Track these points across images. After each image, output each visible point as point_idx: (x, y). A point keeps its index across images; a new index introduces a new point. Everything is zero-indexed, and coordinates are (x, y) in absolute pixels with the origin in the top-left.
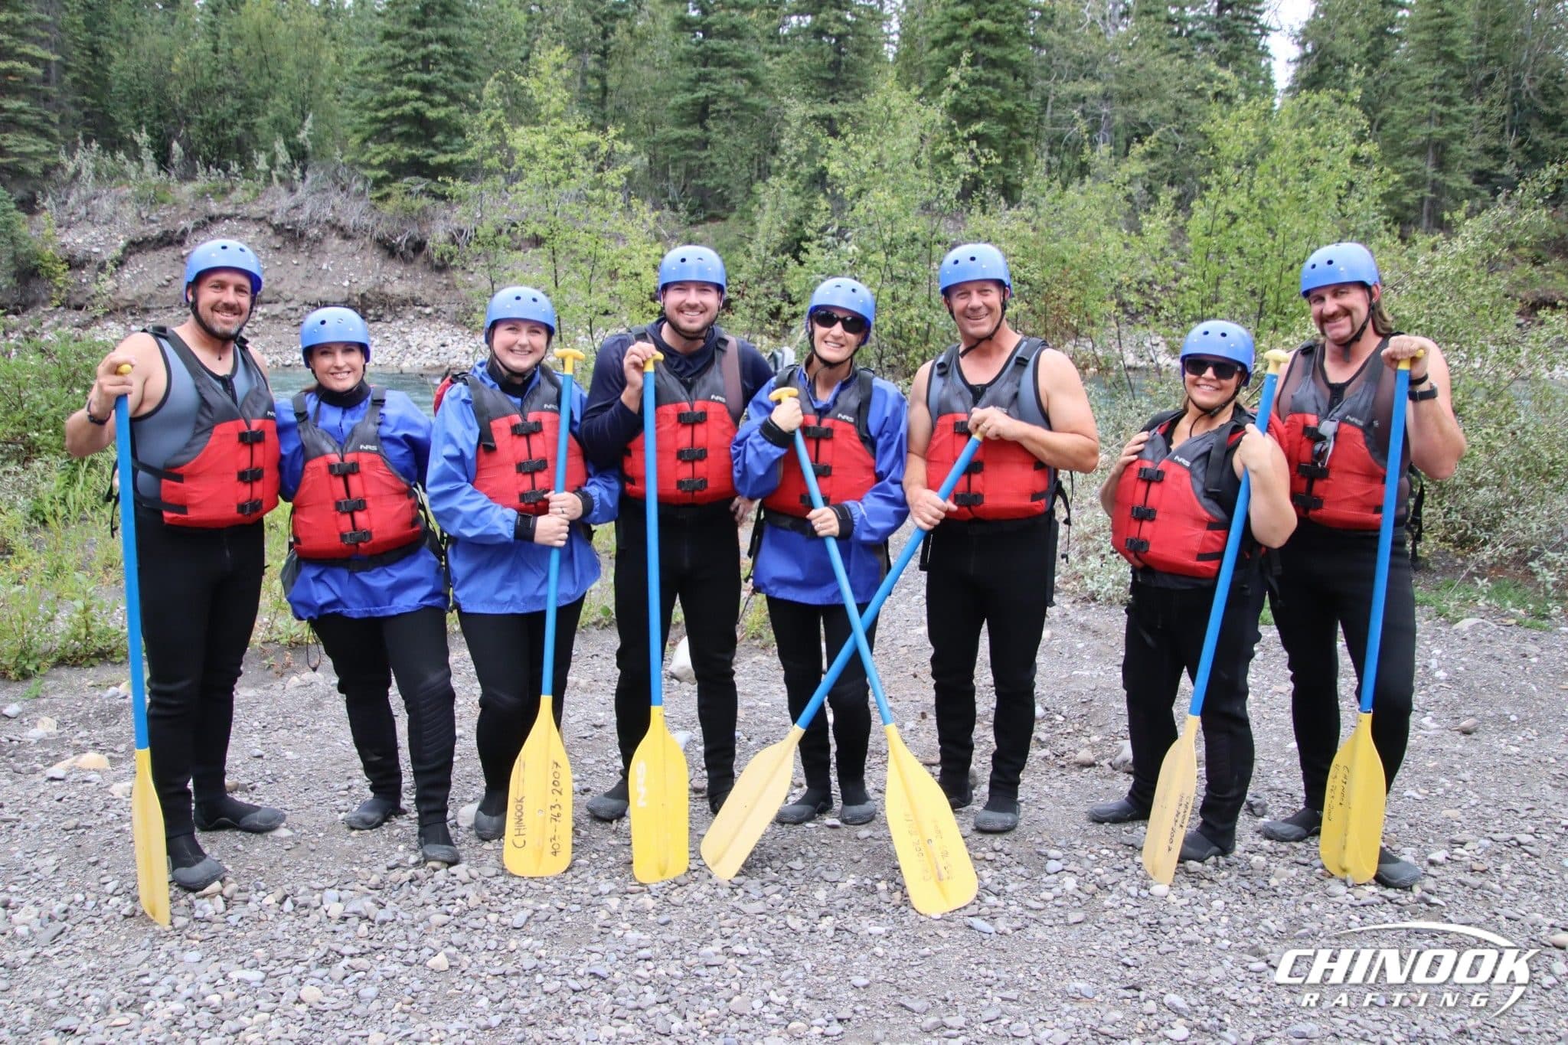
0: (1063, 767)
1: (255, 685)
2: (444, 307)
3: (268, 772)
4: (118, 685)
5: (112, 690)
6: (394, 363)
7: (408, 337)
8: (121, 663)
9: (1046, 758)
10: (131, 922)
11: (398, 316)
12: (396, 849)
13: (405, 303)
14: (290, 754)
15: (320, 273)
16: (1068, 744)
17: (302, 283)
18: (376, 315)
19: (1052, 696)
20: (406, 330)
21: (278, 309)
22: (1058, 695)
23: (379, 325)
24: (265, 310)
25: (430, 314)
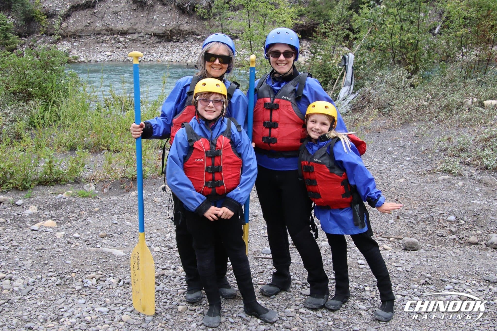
0: (462, 244)
1: (118, 195)
3: (119, 230)
4: (62, 193)
5: (60, 195)
6: (185, 60)
7: (191, 49)
8: (64, 184)
9: (454, 239)
10: (59, 287)
11: (186, 40)
12: (167, 262)
13: (189, 34)
14: (128, 223)
15: (153, 21)
16: (465, 234)
17: (145, 25)
18: (177, 39)
19: (460, 212)
20: (190, 46)
21: (135, 36)
22: (462, 211)
23: (178, 44)
24: (130, 37)
25: (200, 39)
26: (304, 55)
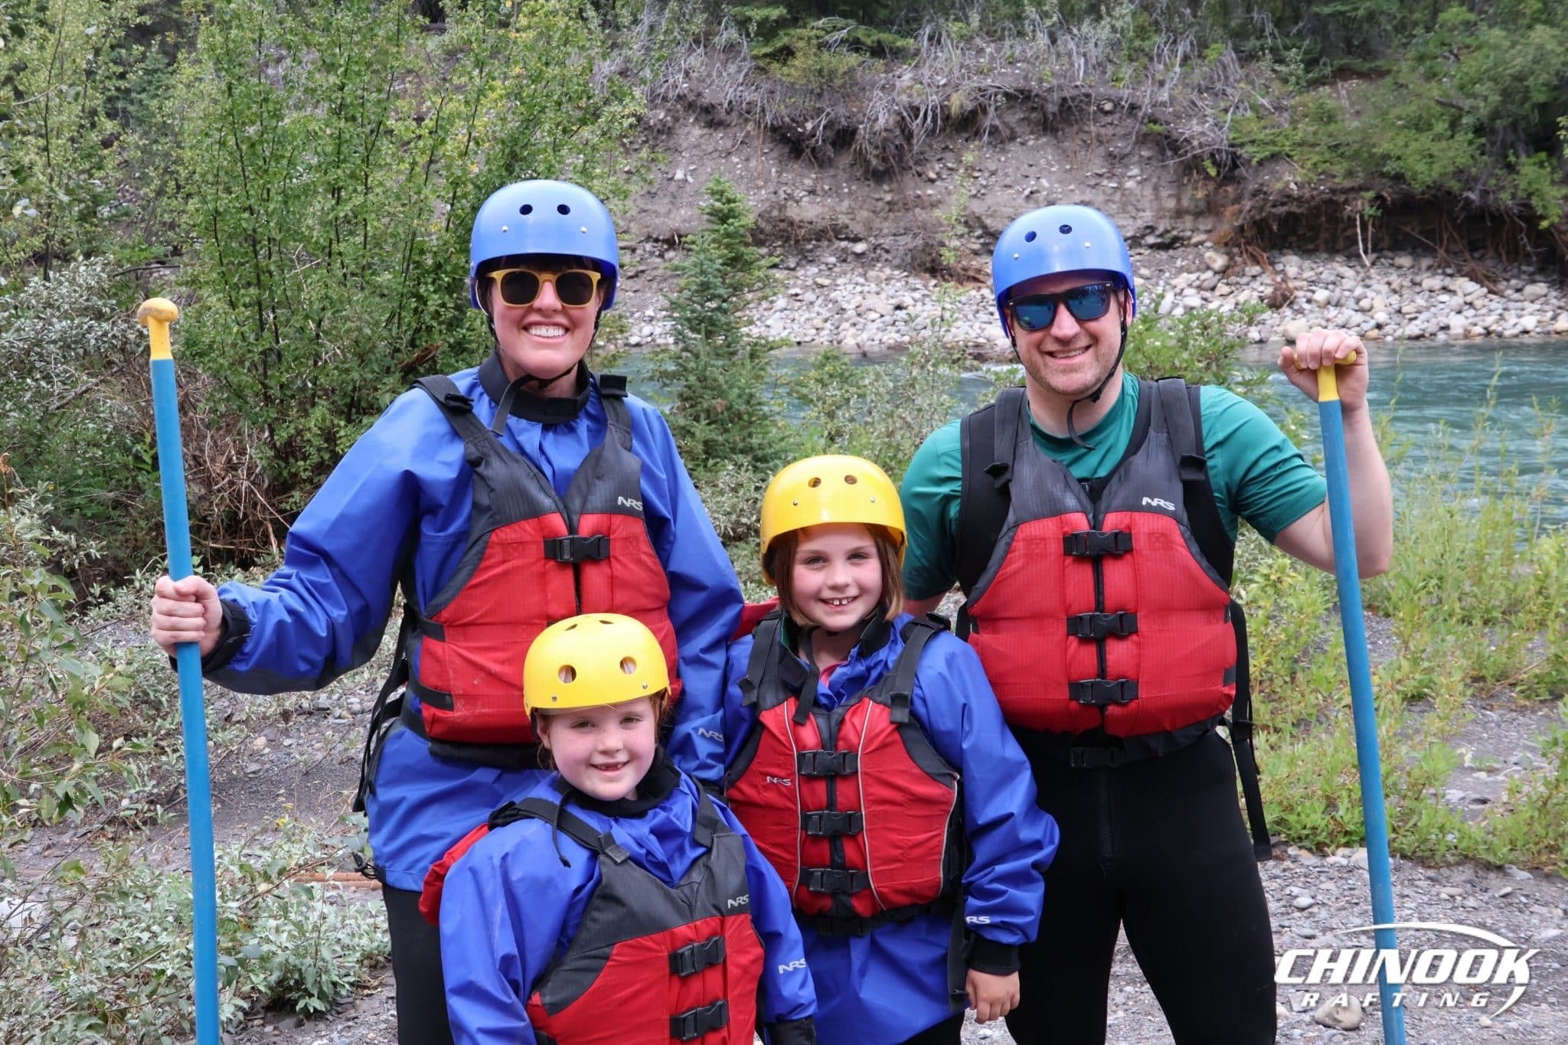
2: (887, 242)
11: (806, 258)
13: (820, 235)
15: (673, 187)
17: (641, 203)
25: (863, 254)
26: (1301, 311)
